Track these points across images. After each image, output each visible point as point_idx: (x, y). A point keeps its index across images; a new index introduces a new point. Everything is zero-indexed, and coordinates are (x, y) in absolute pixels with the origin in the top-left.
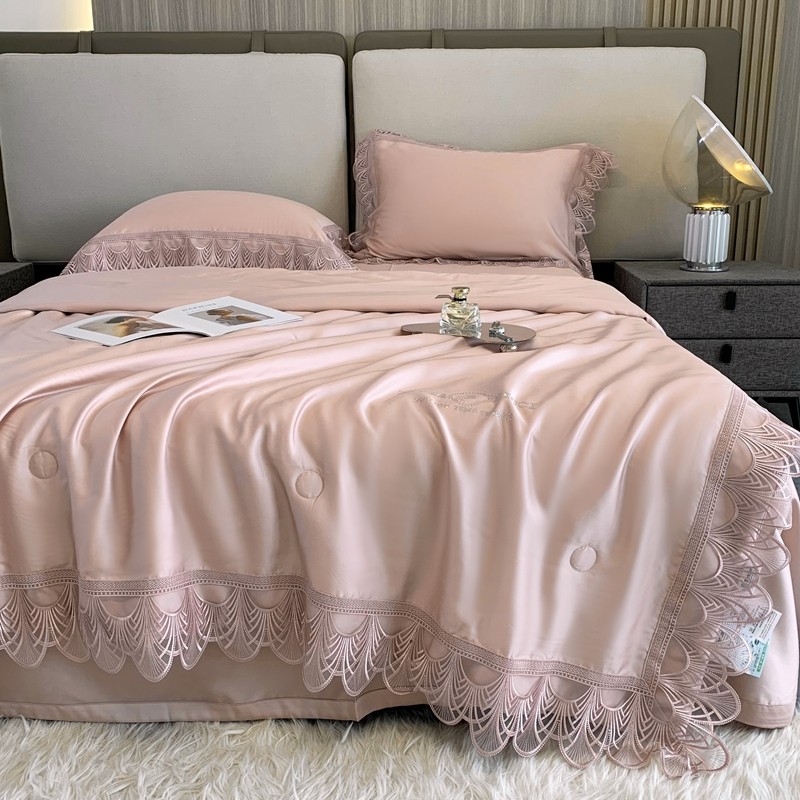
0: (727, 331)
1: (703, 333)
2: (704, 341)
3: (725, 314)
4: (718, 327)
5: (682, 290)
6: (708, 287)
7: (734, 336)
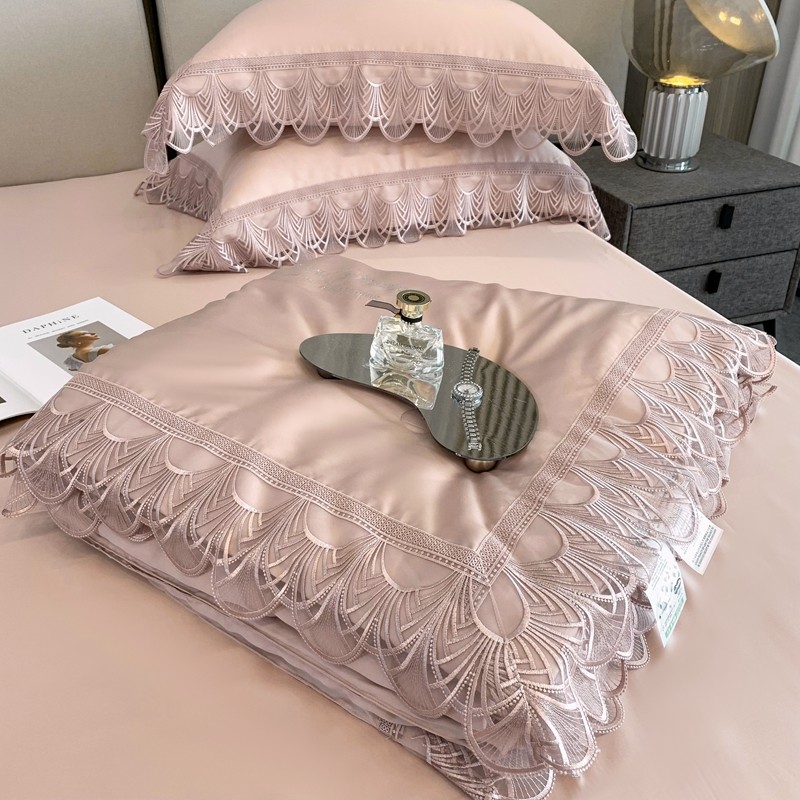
0: (717, 255)
1: (691, 262)
2: (689, 271)
3: (719, 234)
4: (708, 252)
5: (673, 210)
6: (702, 202)
7: (724, 258)
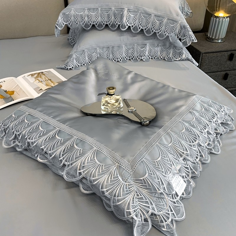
1: (220, 70)
2: (219, 73)
3: (229, 62)
4: (225, 67)
5: (215, 54)
6: (224, 52)
7: (230, 70)
